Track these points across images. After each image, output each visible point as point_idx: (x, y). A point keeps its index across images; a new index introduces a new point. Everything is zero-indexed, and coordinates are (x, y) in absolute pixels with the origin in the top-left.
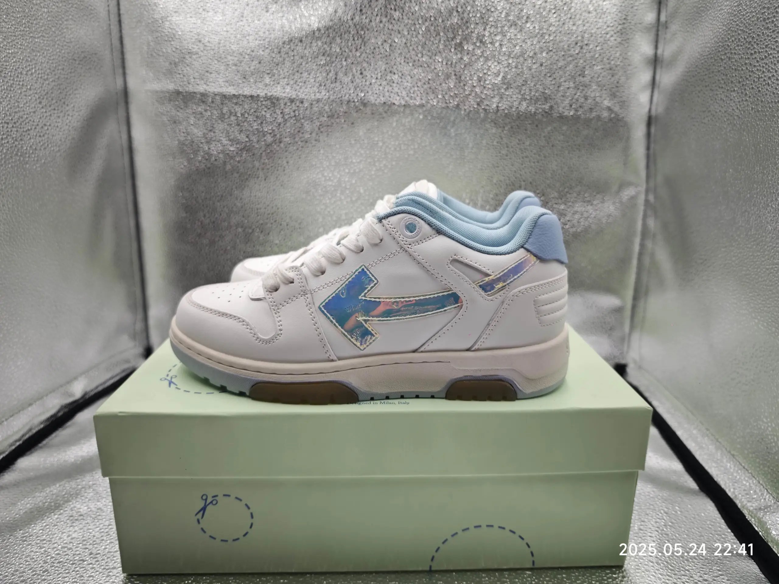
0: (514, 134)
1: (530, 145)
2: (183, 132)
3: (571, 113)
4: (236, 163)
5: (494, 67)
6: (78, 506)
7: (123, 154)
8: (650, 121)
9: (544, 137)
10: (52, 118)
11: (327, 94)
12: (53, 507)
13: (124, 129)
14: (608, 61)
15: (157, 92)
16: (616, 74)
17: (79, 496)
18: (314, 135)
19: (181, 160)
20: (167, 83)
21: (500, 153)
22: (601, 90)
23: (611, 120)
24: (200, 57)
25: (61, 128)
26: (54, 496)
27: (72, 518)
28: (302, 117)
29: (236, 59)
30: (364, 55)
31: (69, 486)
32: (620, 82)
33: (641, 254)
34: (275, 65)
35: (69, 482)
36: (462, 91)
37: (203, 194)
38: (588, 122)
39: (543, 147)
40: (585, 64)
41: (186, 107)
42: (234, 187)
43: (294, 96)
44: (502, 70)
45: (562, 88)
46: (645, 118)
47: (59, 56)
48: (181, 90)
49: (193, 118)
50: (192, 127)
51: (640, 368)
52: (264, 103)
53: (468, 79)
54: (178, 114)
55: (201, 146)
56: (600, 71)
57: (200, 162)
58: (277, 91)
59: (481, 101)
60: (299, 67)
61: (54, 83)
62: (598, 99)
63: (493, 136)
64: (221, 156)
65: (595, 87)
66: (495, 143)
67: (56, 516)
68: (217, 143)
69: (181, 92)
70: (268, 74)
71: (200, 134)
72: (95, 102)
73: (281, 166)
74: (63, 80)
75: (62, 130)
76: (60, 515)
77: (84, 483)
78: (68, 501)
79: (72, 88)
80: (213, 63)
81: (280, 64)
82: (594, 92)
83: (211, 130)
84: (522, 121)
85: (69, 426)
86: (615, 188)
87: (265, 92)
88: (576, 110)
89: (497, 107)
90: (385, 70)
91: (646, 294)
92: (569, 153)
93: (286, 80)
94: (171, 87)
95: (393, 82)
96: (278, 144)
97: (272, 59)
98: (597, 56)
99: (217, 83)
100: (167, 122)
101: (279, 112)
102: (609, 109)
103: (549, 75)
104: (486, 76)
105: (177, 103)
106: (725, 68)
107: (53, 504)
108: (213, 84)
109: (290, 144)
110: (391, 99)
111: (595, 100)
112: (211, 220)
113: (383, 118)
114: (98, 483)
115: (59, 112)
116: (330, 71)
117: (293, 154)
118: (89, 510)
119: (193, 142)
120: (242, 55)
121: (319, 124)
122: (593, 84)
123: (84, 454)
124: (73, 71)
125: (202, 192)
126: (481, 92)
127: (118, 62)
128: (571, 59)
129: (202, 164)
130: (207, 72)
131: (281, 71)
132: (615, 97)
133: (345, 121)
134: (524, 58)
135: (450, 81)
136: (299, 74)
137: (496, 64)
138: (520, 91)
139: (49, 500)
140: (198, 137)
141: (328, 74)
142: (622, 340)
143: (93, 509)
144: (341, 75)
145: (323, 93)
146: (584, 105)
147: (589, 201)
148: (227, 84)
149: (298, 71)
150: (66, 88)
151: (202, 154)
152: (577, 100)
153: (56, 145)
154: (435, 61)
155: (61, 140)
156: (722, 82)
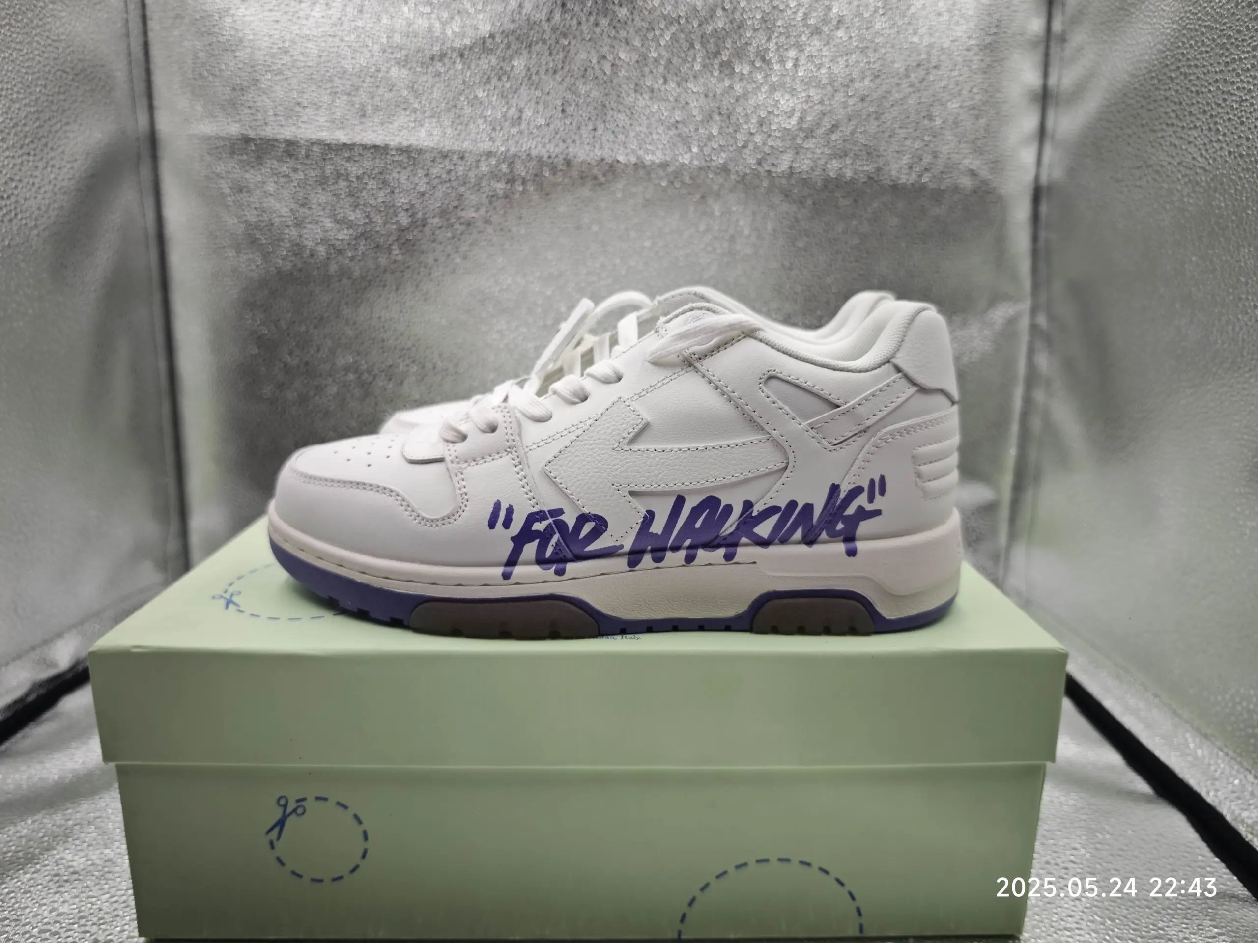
0: (817, 214)
1: (844, 233)
2: (256, 209)
3: (912, 180)
7: (148, 246)
8: (1038, 194)
9: (867, 219)
10: (26, 168)
11: (506, 144)
14: (969, 95)
15: (209, 138)
21: (795, 245)
22: (960, 142)
25: (39, 188)
28: (461, 182)
29: (349, 83)
30: (567, 80)
33: (1024, 415)
36: (731, 141)
40: (932, 99)
41: (261, 164)
42: (343, 302)
44: (798, 107)
45: (895, 139)
46: (1030, 189)
47: (40, 62)
53: (741, 121)
56: (957, 111)
57: (284, 259)
58: (420, 138)
59: (763, 158)
61: (28, 109)
62: (954, 157)
63: (783, 217)
64: (321, 249)
66: (786, 229)
68: (314, 227)
72: (99, 149)
74: (45, 104)
75: (43, 190)
79: (61, 121)
80: (309, 91)
84: (830, 191)
86: (982, 302)
87: (399, 139)
88: (920, 175)
91: (1037, 479)
92: (907, 246)
93: (435, 120)
96: (419, 228)
98: (952, 86)
99: (316, 124)
100: (227, 190)
103: (874, 116)
104: (772, 117)
110: (613, 154)
111: (949, 158)
115: (37, 158)
117: (446, 246)
119: (272, 225)
120: (359, 76)
121: (490, 194)
124: (62, 90)
127: (140, 87)
128: (910, 90)
131: (427, 105)
132: (981, 154)
133: (535, 190)
134: (833, 86)
135: (712, 124)
137: (787, 96)
140: (281, 216)
142: (996, 557)
145: (499, 143)
146: (932, 166)
148: (332, 126)
150: (49, 119)
151: (288, 245)
153: (31, 216)
154: (686, 91)
155: (39, 208)
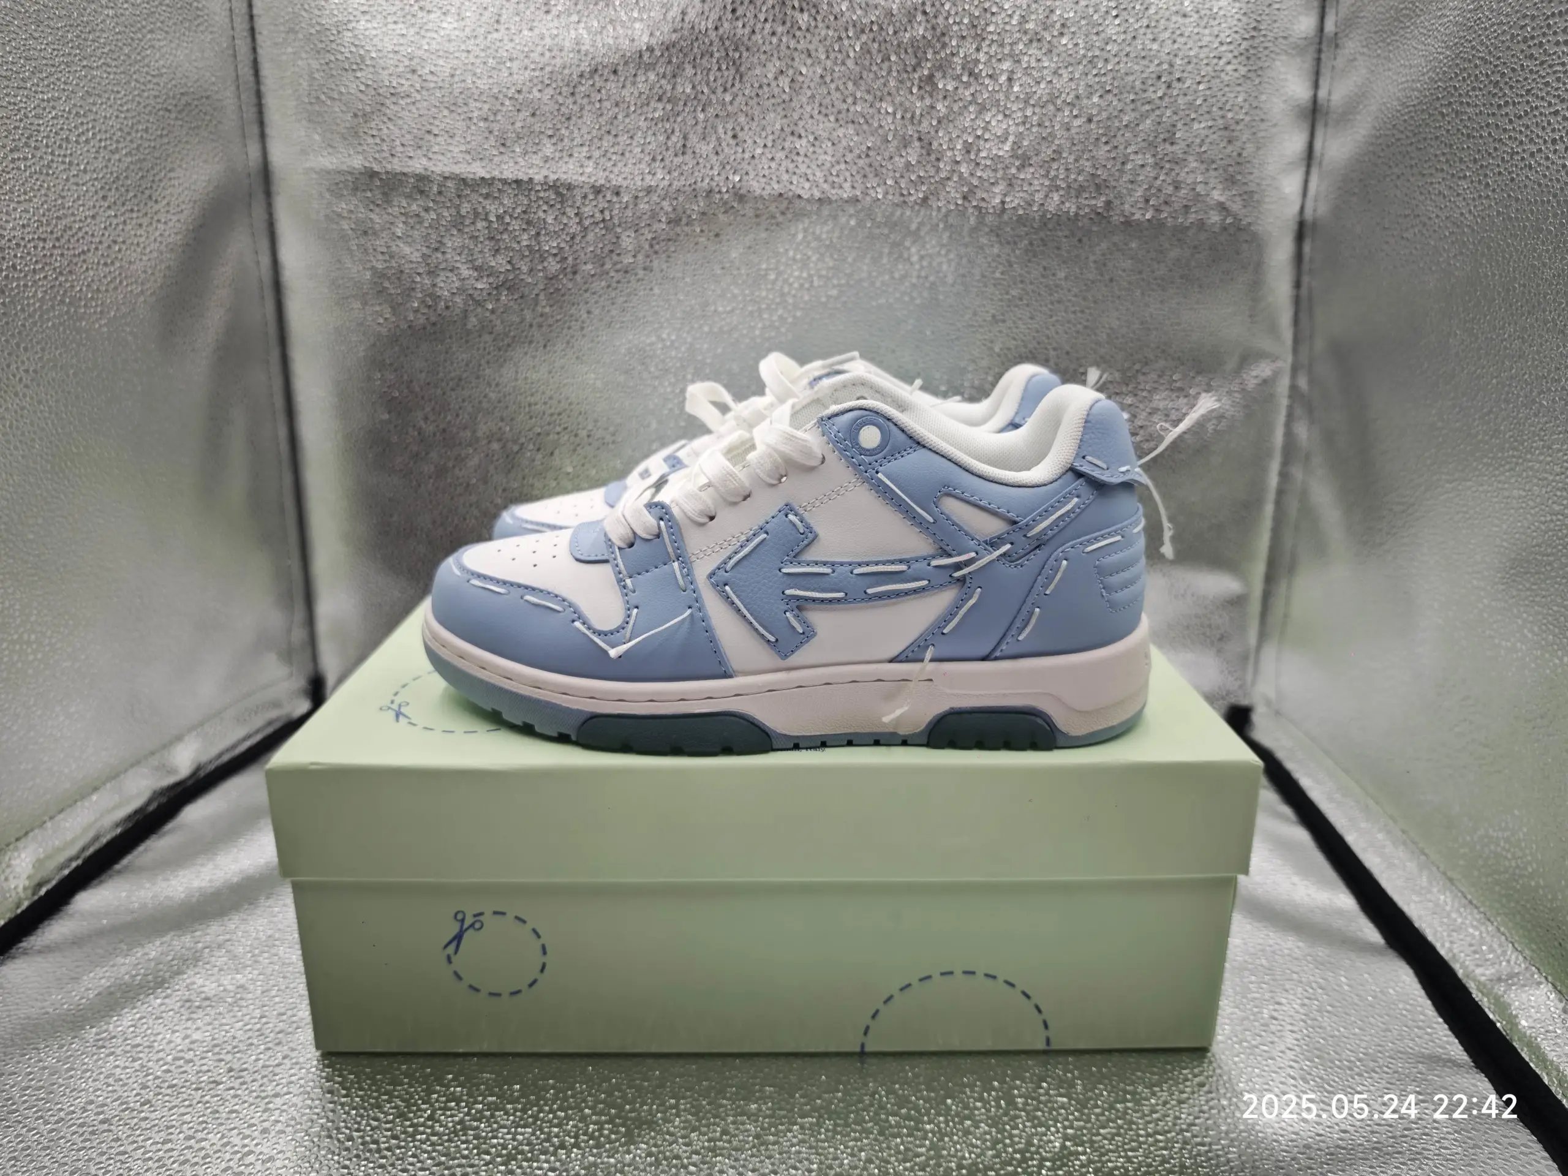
0: (1034, 256)
1: (1066, 278)
2: (383, 253)
3: (1148, 216)
4: (488, 314)
5: (998, 125)
6: (200, 982)
7: (263, 297)
8: (1302, 232)
9: (1095, 262)
10: (129, 227)
11: (667, 177)
12: (152, 984)
13: (264, 244)
14: (1221, 113)
15: (328, 172)
16: (1237, 139)
17: (201, 963)
18: (640, 257)
19: (378, 308)
20: (349, 155)
21: (1007, 293)
22: (1207, 170)
23: (1225, 229)
24: (414, 103)
25: (144, 248)
26: (153, 964)
27: (188, 1004)
28: (616, 222)
29: (486, 107)
30: (739, 98)
31: (181, 943)
32: (1245, 154)
33: (1280, 492)
34: (563, 120)
35: (179, 936)
36: (932, 172)
37: (423, 375)
38: (1180, 231)
39: (1093, 282)
40: (1175, 118)
41: (388, 202)
42: (483, 362)
43: (602, 182)
44: (1012, 129)
45: (1129, 166)
46: (1293, 226)
47: (139, 103)
48: (377, 168)
49: (401, 225)
50: (399, 242)
51: (1278, 713)
52: (542, 194)
53: (945, 147)
54: (372, 216)
55: (418, 279)
56: (1204, 132)
57: (416, 311)
58: (568, 171)
59: (970, 191)
60: (612, 124)
61: (129, 159)
62: (1199, 188)
63: (993, 260)
64: (458, 299)
65: (1195, 164)
66: (998, 275)
67: (159, 1001)
68: (450, 274)
69: (378, 173)
70: (550, 137)
71: (416, 256)
72: (208, 194)
73: (577, 320)
74: (147, 151)
75: (148, 250)
76: (165, 997)
77: (208, 938)
78: (179, 973)
79: (165, 168)
80: (440, 116)
81: (574, 118)
82: (1192, 173)
83: (437, 249)
84: (1050, 230)
85: (169, 832)
86: (1231, 364)
87: (545, 172)
88: (1158, 210)
89: (1003, 203)
90: (782, 129)
91: (1292, 569)
92: (1143, 294)
93: (585, 149)
94: (357, 162)
95: (798, 154)
96: (570, 276)
97: (557, 107)
98: (1199, 102)
99: (449, 155)
100: (350, 232)
101: (571, 212)
102: (1222, 207)
103: (1104, 139)
104: (981, 142)
105: (369, 194)
106: (1448, 131)
107: (150, 978)
108: (441, 157)
109: (593, 276)
110: (793, 188)
111: (1194, 189)
112: (437, 426)
113: (777, 224)
114: (234, 938)
115: (140, 214)
116: (673, 132)
117: (600, 296)
118: (222, 988)
119: (402, 272)
120: (497, 98)
121: (649, 236)
122: (1191, 158)
123: (203, 884)
124: (165, 132)
125: (421, 372)
126: (972, 174)
127: (250, 113)
128: (1147, 107)
129: (419, 316)
130: (429, 132)
131: (576, 131)
132: (1233, 183)
133: (702, 231)
134: (1054, 104)
135: (909, 150)
136: (611, 138)
137: (1000, 117)
138: (1048, 172)
139: (142, 971)
140: (411, 262)
141: (668, 138)
142: (1245, 658)
143: (230, 988)
144: (693, 139)
145: (660, 176)
146: (1173, 199)
147: (1181, 389)
148: (468, 157)
149: (609, 132)
150: (152, 168)
151: (420, 295)
152: (1160, 190)
153: (136, 282)
154: (879, 112)
155: (145, 272)
156: (1443, 159)
